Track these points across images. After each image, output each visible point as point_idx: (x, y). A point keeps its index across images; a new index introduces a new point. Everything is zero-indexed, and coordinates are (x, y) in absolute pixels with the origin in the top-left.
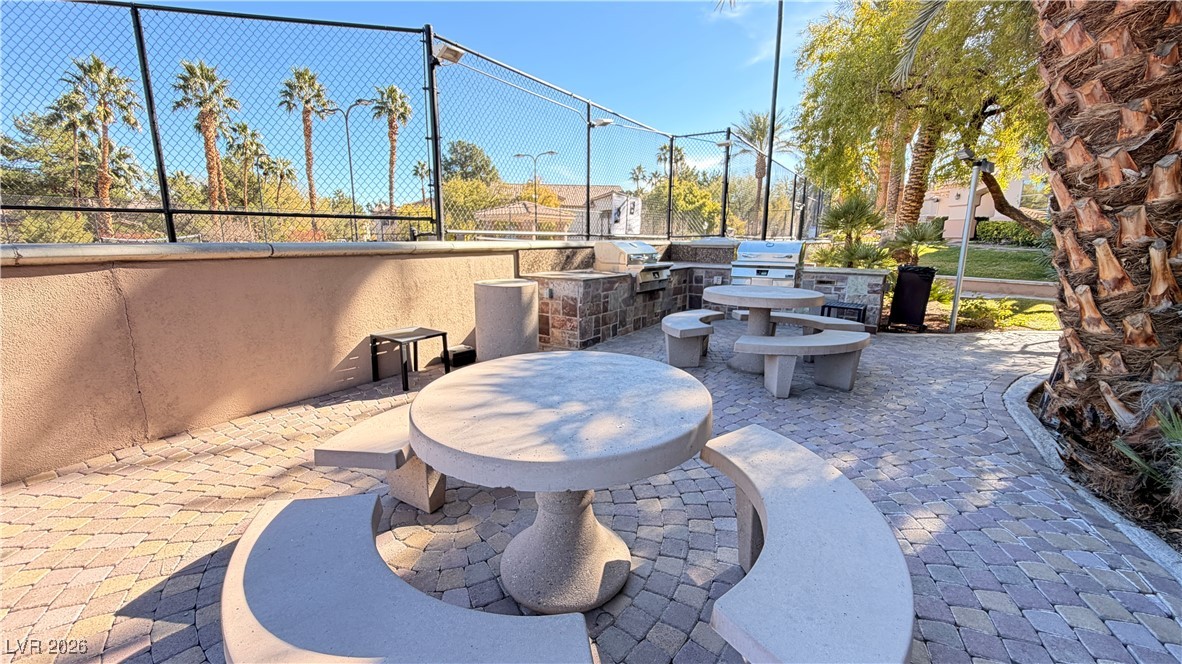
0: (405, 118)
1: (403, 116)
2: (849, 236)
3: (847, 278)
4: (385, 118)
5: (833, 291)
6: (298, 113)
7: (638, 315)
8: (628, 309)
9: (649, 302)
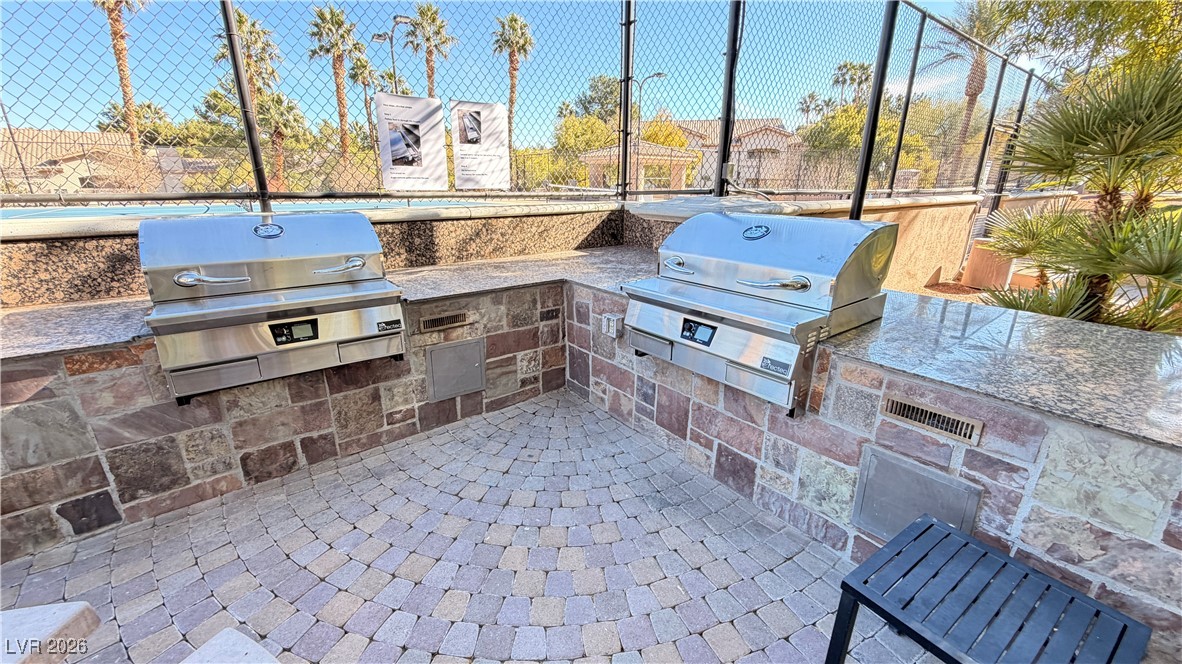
0: (525, 51)
1: (523, 48)
2: (1112, 195)
3: (1039, 431)
4: (506, 52)
5: (957, 462)
6: (422, 54)
7: (267, 441)
8: (181, 437)
9: (339, 396)
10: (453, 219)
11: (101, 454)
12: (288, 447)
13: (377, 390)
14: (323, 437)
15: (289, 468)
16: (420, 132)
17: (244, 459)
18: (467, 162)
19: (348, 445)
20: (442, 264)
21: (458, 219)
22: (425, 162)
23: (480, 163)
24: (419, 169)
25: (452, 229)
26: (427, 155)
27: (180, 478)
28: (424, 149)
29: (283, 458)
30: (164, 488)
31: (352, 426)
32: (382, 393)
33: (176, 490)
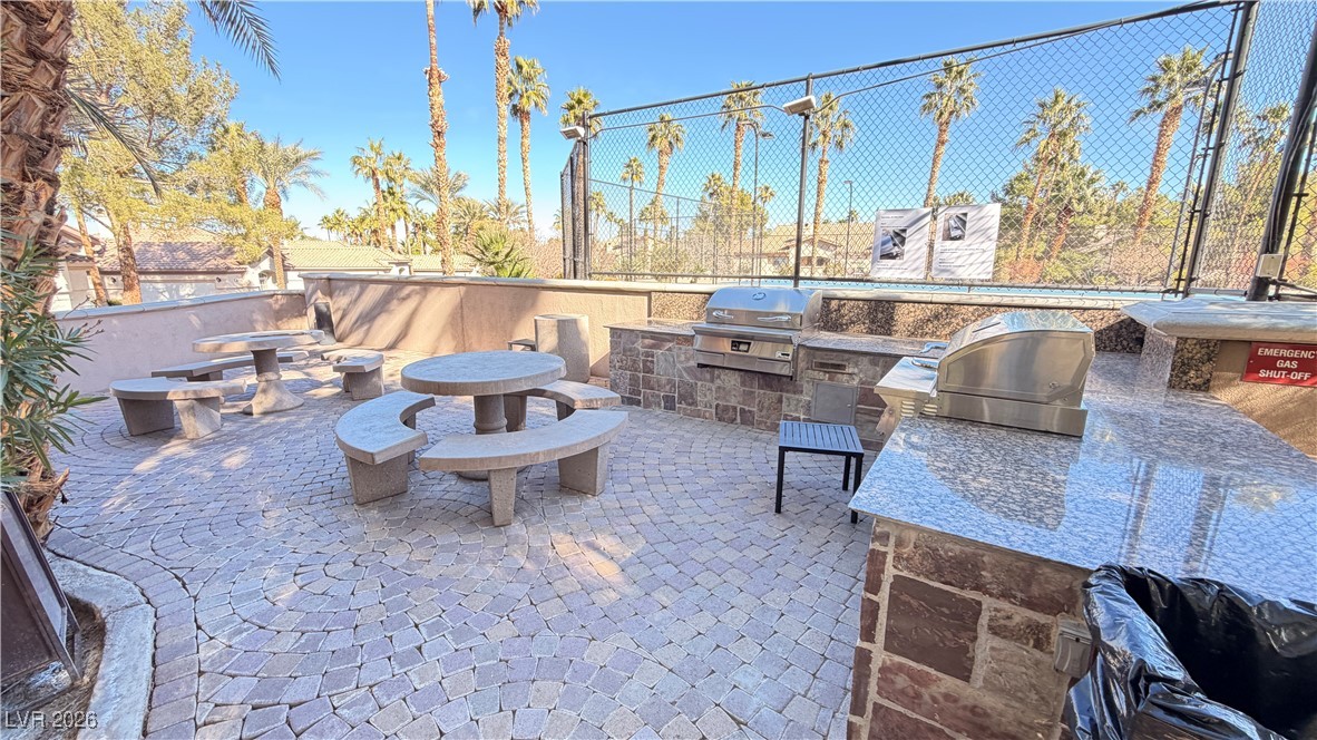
7: (727, 401)
8: (699, 383)
9: (762, 391)
10: (914, 302)
11: (677, 379)
12: (735, 408)
13: (782, 396)
14: (750, 411)
15: (733, 421)
16: (905, 235)
17: (717, 406)
18: (945, 256)
19: (760, 423)
20: (896, 337)
21: (919, 302)
22: (906, 257)
23: (958, 257)
24: (901, 261)
25: (912, 309)
26: (908, 251)
27: (694, 403)
28: (906, 247)
29: (731, 413)
30: (690, 405)
31: (764, 412)
32: (784, 399)
33: (693, 408)
